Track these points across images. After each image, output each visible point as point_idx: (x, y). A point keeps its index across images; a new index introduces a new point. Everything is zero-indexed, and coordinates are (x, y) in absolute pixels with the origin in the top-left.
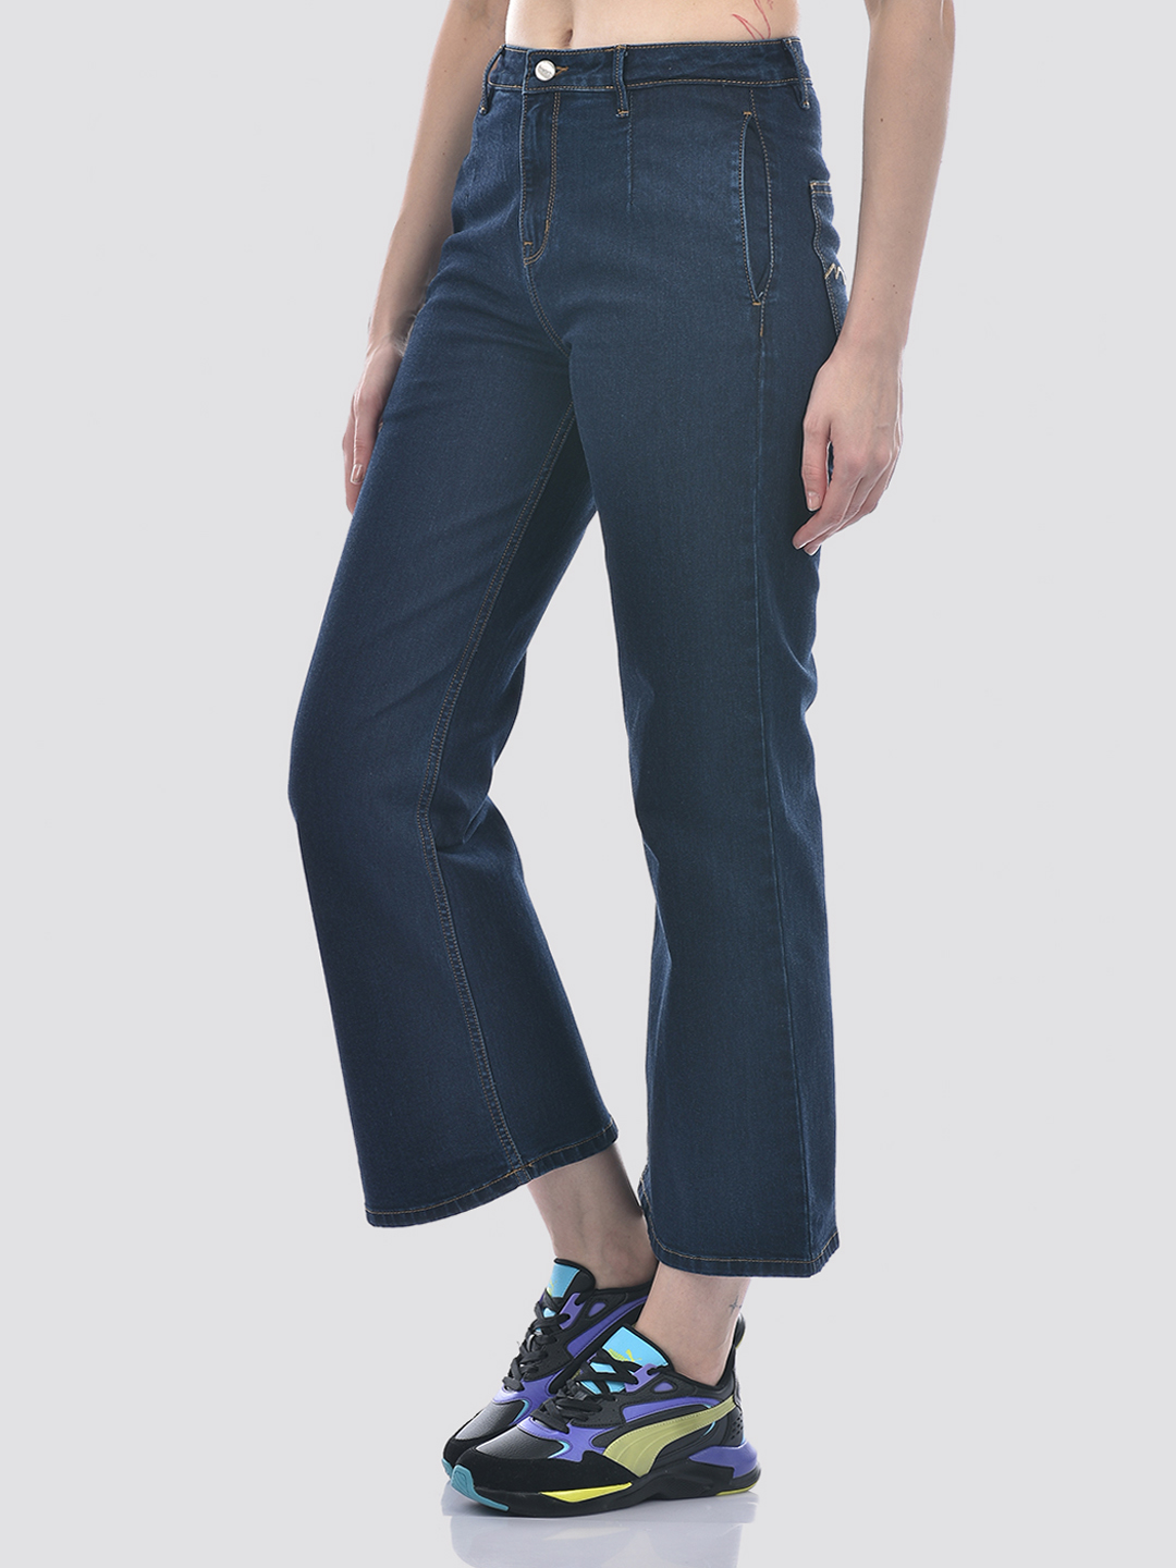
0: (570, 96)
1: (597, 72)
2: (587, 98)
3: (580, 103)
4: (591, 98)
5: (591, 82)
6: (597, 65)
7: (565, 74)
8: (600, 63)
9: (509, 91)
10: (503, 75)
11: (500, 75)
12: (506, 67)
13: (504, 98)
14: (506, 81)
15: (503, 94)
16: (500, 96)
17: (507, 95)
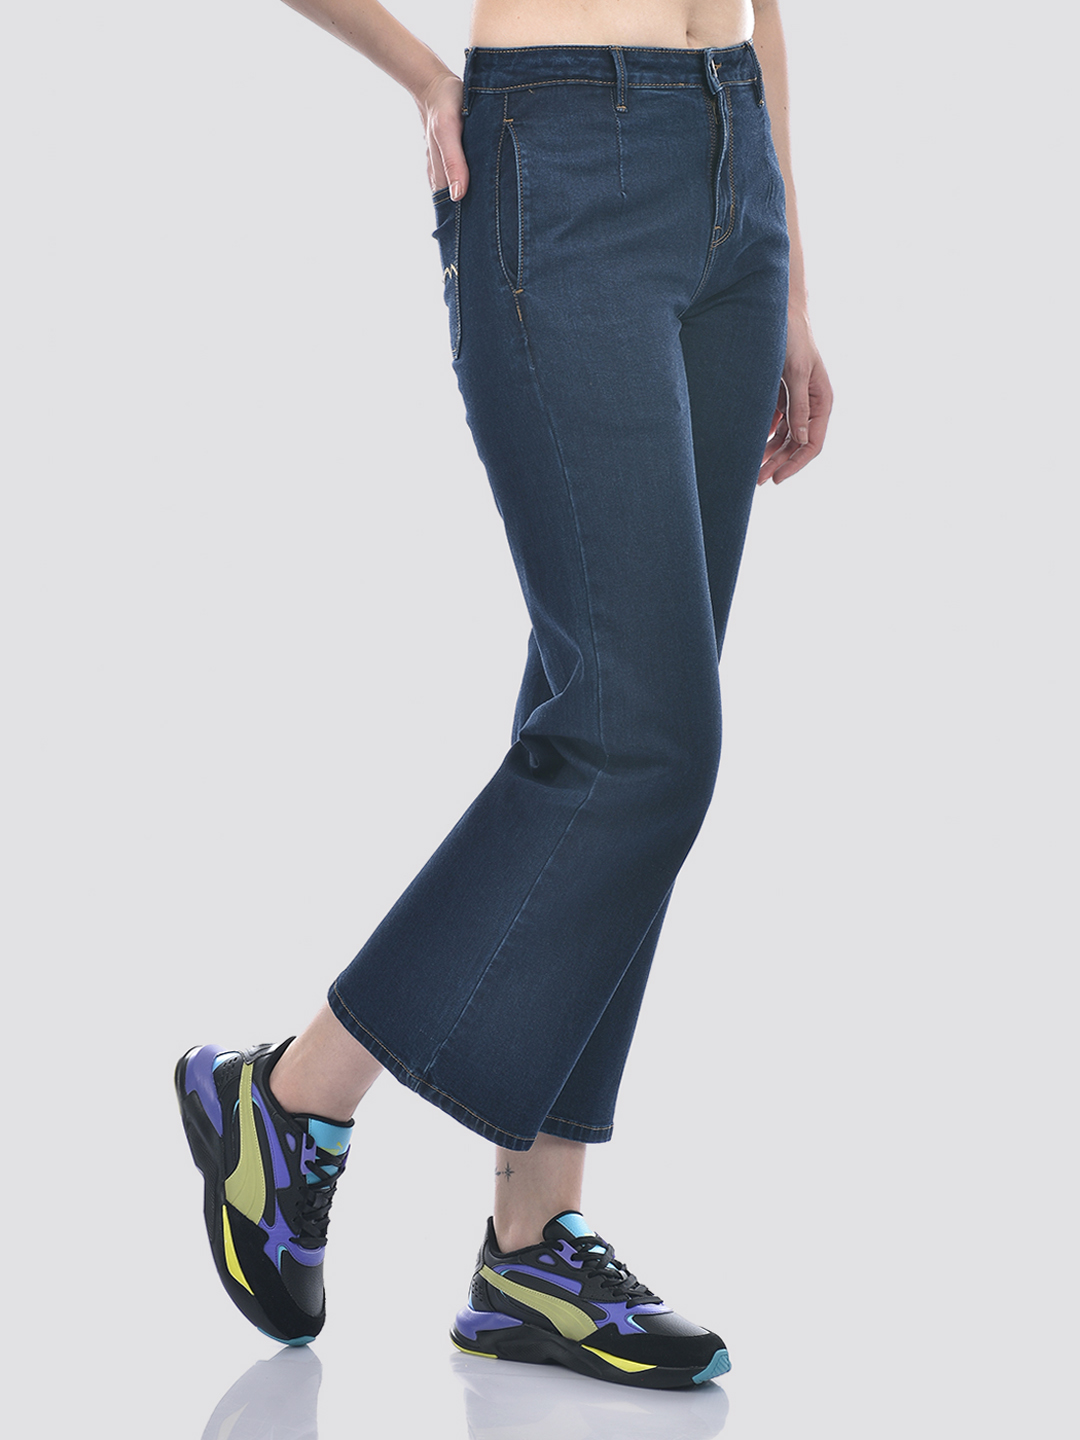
1: (741, 67)
2: (744, 91)
3: (741, 96)
4: (746, 91)
5: (742, 76)
7: (723, 71)
8: (740, 59)
9: (665, 89)
10: (645, 74)
11: (637, 74)
12: (647, 67)
13: (663, 96)
14: (658, 80)
15: (659, 92)
16: (652, 94)
17: (666, 93)
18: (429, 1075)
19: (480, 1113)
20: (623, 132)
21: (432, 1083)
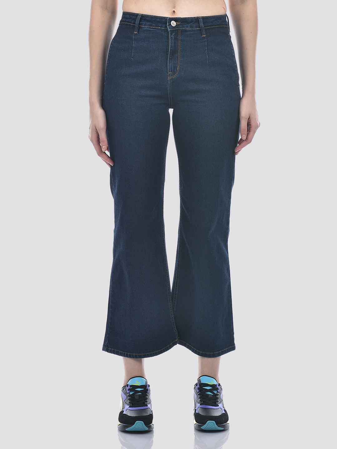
0: (184, 31)
1: (193, 24)
2: (191, 31)
3: (188, 33)
4: (192, 31)
5: (191, 27)
6: (192, 22)
7: (180, 24)
8: (193, 21)
9: (153, 28)
10: (147, 23)
11: (144, 23)
12: (148, 21)
13: (151, 30)
14: (151, 25)
15: (150, 29)
16: (147, 29)
17: (152, 29)
18: (107, 345)
19: (123, 351)
20: (135, 40)
21: (109, 348)
